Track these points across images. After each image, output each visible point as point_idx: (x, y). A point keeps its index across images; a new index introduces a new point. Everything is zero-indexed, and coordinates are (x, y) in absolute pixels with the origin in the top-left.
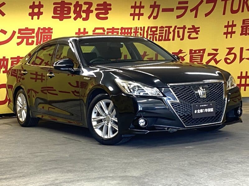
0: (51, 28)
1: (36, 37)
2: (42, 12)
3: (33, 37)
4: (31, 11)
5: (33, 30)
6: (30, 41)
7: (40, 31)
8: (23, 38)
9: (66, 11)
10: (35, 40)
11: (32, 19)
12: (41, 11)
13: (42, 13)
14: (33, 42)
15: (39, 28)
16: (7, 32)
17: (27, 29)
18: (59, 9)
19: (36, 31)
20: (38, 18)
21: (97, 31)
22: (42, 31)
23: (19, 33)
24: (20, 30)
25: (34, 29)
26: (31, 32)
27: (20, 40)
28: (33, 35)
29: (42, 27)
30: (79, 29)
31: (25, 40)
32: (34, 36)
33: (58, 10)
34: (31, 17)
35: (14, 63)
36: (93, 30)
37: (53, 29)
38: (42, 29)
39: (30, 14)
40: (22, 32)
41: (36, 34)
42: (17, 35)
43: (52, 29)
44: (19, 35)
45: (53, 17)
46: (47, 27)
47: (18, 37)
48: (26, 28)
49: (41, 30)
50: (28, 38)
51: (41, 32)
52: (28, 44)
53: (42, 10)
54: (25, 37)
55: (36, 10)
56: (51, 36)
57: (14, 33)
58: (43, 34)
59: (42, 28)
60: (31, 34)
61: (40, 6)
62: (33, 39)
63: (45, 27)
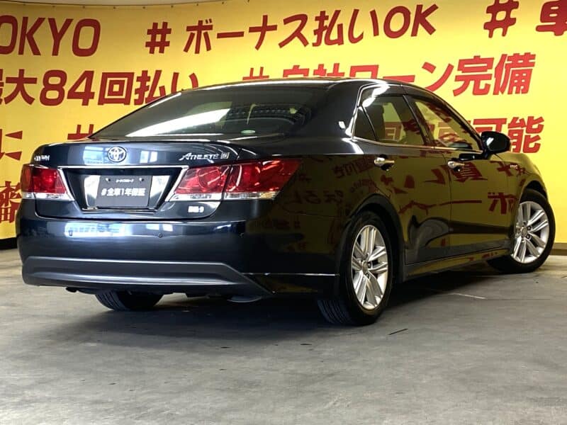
0: (532, 53)
1: (495, 76)
2: (515, 19)
3: (489, 77)
4: (488, 18)
5: (489, 61)
6: (482, 85)
7: (506, 62)
8: (466, 80)
10: (492, 82)
11: (491, 36)
12: (512, 16)
13: (513, 21)
14: (488, 86)
15: (504, 57)
16: (435, 67)
17: (477, 59)
18: (556, 8)
19: (495, 64)
20: (504, 34)
22: (510, 62)
23: (459, 70)
24: (462, 63)
25: (493, 59)
26: (485, 65)
27: (460, 84)
28: (489, 72)
29: (510, 54)
31: (472, 83)
32: (491, 75)
33: (554, 12)
34: (487, 32)
37: (536, 57)
38: (510, 58)
39: (487, 26)
40: (466, 66)
41: (496, 68)
42: (455, 72)
43: (533, 57)
44: (460, 73)
45: (539, 29)
46: (522, 53)
47: (458, 78)
48: (475, 57)
49: (508, 60)
50: (477, 80)
51: (506, 64)
52: (477, 92)
53: (513, 14)
54: (472, 78)
55: (501, 16)
56: (529, 72)
57: (450, 68)
58: (512, 69)
59: (512, 54)
60: (484, 69)
61: (511, 5)
62: (488, 82)
63: (517, 52)
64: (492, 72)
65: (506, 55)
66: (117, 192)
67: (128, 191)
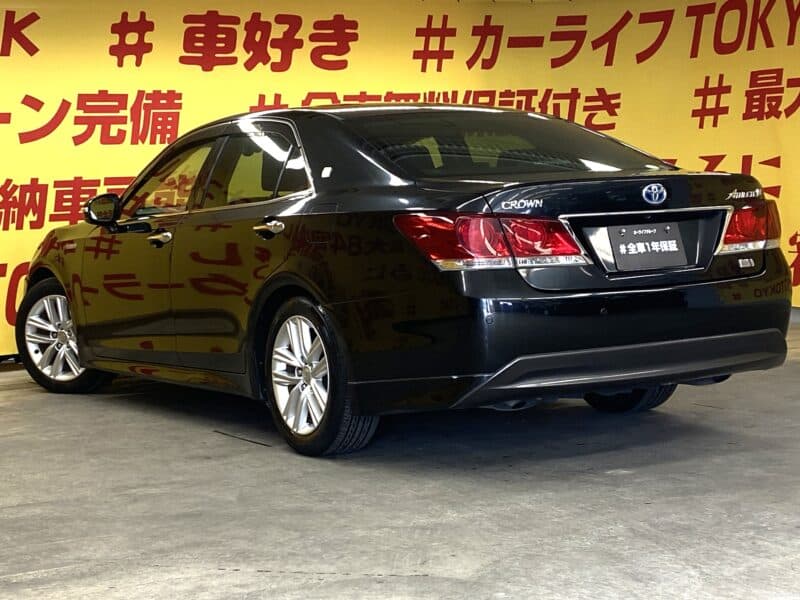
0: (178, 91)
1: (132, 119)
2: (151, 45)
3: (123, 120)
4: (115, 40)
5: (122, 99)
6: (114, 130)
7: (145, 101)
8: (91, 123)
9: (221, 40)
10: (128, 127)
11: (120, 64)
12: (147, 40)
13: (149, 48)
14: (122, 134)
15: (141, 94)
16: (43, 104)
17: (103, 95)
18: (202, 35)
19: (131, 102)
20: (138, 63)
21: (315, 103)
22: (150, 102)
23: (78, 108)
24: (83, 99)
25: (126, 96)
26: (116, 104)
27: (82, 129)
28: (122, 113)
29: (149, 90)
30: (262, 98)
31: (98, 128)
32: (126, 117)
33: (200, 40)
34: (115, 59)
35: (66, 197)
36: (304, 98)
37: (183, 97)
38: (149, 96)
39: (113, 50)
40: (88, 104)
41: (132, 109)
42: (73, 112)
43: (179, 96)
44: (81, 113)
45: (183, 60)
46: (164, 91)
47: (78, 121)
48: (100, 91)
49: (147, 99)
50: (106, 123)
51: (145, 104)
52: (106, 139)
53: (148, 38)
54: (98, 120)
55: (132, 39)
56: (176, 116)
57: (65, 106)
58: (153, 111)
59: (150, 91)
60: (115, 109)
61: (144, 26)
62: (122, 127)
63: (158, 89)
64: (126, 113)
65: (143, 92)
66: (641, 247)
67: (655, 246)
